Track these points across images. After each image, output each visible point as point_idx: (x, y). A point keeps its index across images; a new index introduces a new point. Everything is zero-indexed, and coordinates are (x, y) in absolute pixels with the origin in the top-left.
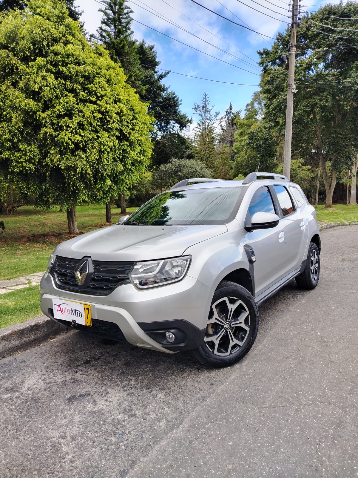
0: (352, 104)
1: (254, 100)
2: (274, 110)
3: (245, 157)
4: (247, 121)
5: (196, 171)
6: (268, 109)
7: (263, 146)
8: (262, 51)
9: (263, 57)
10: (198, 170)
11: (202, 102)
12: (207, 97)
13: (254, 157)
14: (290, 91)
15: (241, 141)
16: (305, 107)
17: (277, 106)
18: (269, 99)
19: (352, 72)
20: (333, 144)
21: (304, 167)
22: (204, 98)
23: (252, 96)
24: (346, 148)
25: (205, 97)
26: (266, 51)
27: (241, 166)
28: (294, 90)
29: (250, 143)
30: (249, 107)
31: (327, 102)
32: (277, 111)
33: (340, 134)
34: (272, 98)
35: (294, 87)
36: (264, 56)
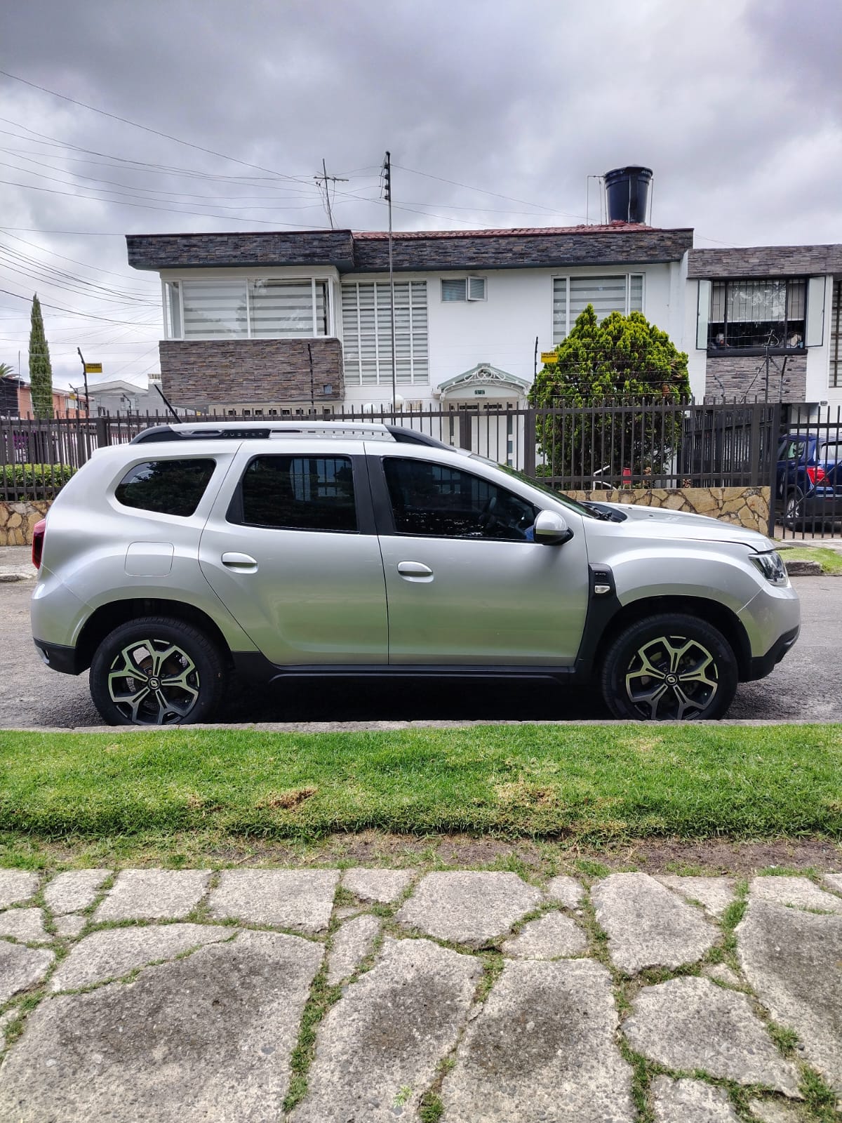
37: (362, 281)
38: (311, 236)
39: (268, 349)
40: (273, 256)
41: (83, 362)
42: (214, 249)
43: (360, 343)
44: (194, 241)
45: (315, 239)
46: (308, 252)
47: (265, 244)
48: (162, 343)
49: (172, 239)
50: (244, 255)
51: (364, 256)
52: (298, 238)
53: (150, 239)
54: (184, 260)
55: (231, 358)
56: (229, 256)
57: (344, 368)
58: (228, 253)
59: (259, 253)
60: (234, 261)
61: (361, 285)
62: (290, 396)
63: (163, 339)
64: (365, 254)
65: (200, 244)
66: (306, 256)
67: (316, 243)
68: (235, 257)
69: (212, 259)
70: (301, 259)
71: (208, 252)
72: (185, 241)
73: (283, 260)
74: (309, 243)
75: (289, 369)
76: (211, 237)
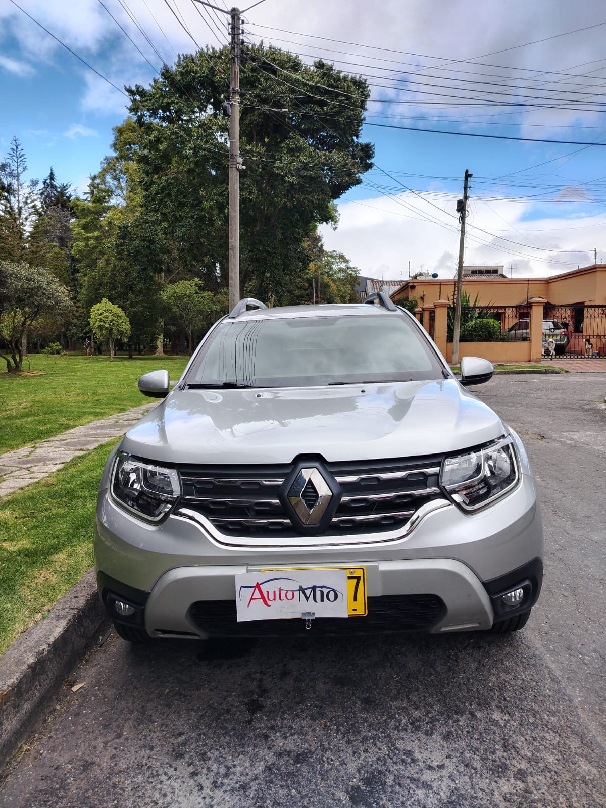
0: (285, 202)
1: (104, 172)
2: (160, 194)
3: (107, 269)
4: (95, 205)
5: (40, 288)
6: (146, 190)
7: (146, 252)
8: (134, 89)
9: (135, 100)
10: (44, 285)
11: (9, 156)
12: (20, 148)
13: (123, 270)
14: (234, 166)
15: (87, 239)
16: (219, 196)
17: (163, 188)
18: (147, 173)
19: (282, 154)
20: (257, 260)
21: (203, 294)
22: (13, 149)
23: (102, 162)
24: (276, 269)
25: (15, 148)
26: (141, 90)
27: (100, 284)
28: (241, 165)
29: (122, 245)
30: (98, 181)
31: (250, 193)
32: (165, 196)
33: (268, 246)
34: (152, 173)
35: (240, 160)
36: (138, 98)
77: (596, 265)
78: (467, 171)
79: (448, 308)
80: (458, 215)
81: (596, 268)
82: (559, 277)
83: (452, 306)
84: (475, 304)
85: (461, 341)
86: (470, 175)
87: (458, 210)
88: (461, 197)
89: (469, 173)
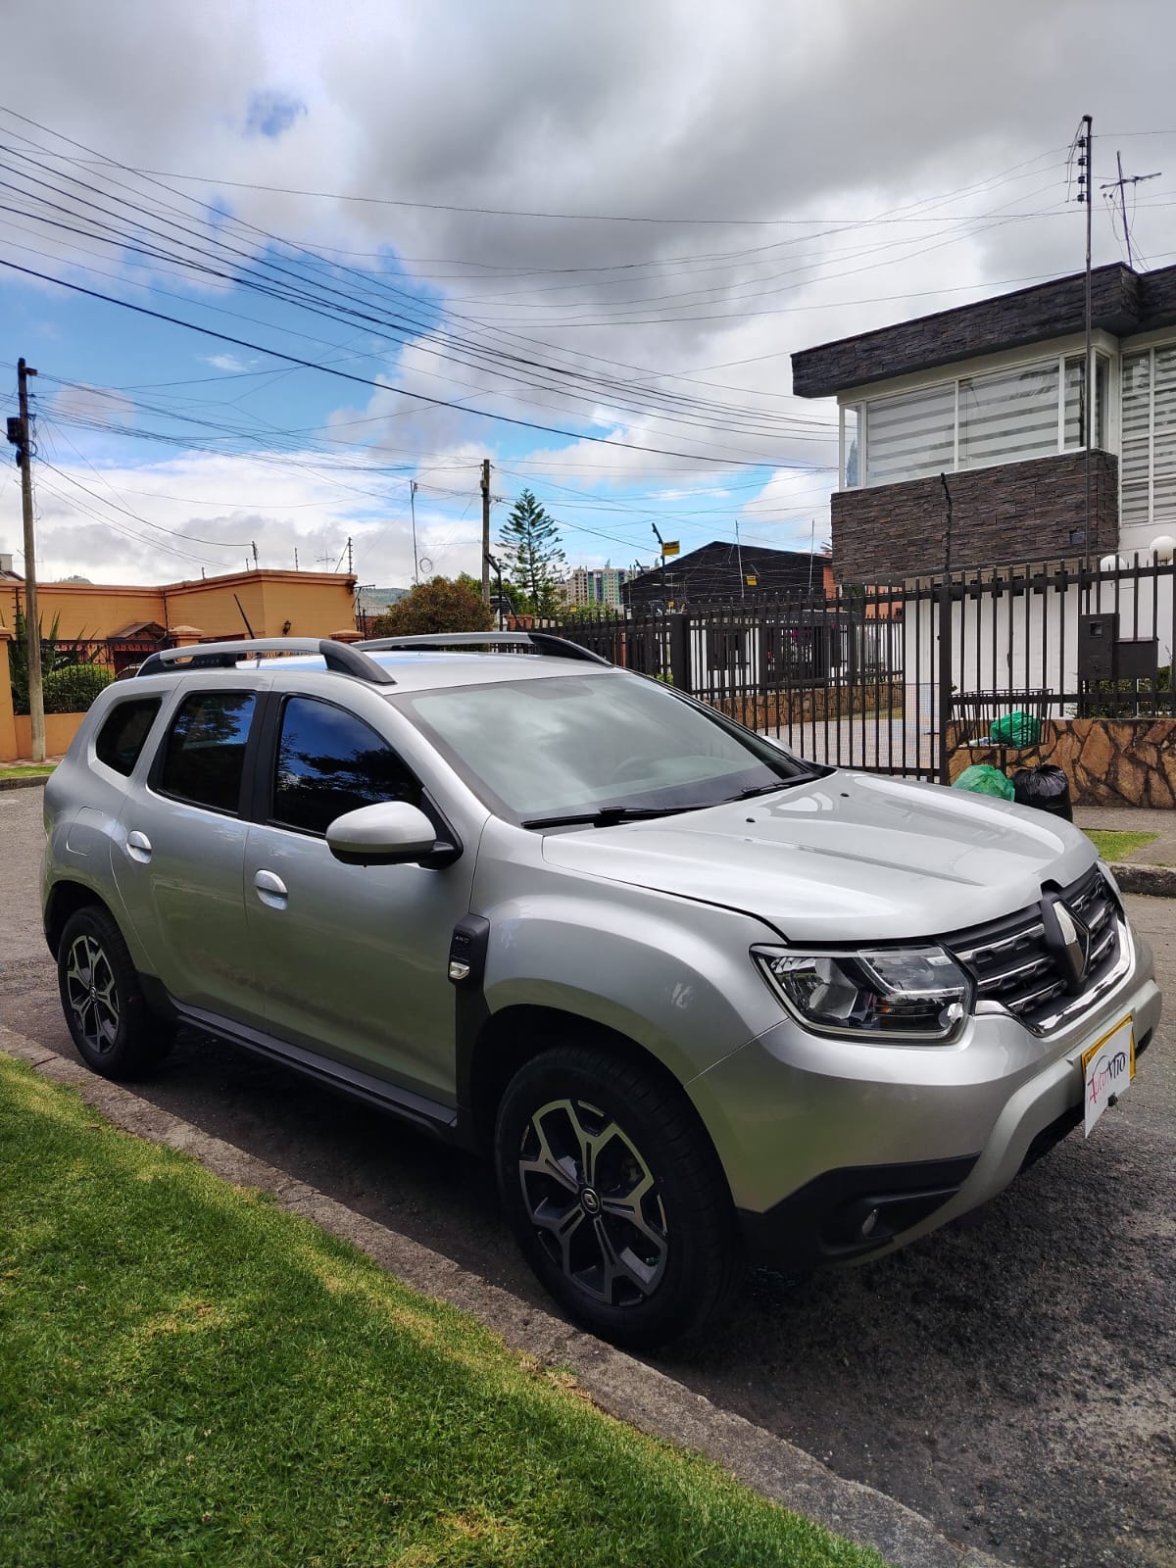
37: (1161, 343)
38: (1052, 289)
39: (982, 484)
40: (990, 337)
41: (660, 542)
42: (903, 346)
43: (1151, 451)
44: (875, 342)
45: (1058, 293)
46: (1046, 317)
47: (979, 320)
48: (835, 497)
49: (847, 345)
50: (946, 346)
51: (1159, 299)
52: (1031, 298)
53: (820, 353)
54: (862, 373)
55: (926, 506)
56: (924, 352)
57: (1120, 497)
58: (923, 348)
59: (968, 335)
60: (932, 357)
61: (1158, 351)
62: (1014, 554)
63: (837, 491)
64: (1160, 295)
65: (885, 343)
66: (1042, 323)
67: (1060, 300)
68: (932, 351)
69: (902, 361)
70: (1034, 332)
71: (896, 351)
72: (865, 345)
73: (1006, 338)
74: (1048, 302)
75: (1011, 509)
76: (900, 330)
77: (257, 570)
78: (22, 362)
79: (9, 643)
80: (14, 449)
81: (260, 576)
82: (185, 588)
83: (14, 638)
84: (53, 634)
85: (47, 711)
86: (33, 372)
87: (11, 438)
88: (15, 412)
89: (28, 365)
